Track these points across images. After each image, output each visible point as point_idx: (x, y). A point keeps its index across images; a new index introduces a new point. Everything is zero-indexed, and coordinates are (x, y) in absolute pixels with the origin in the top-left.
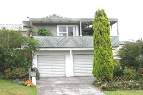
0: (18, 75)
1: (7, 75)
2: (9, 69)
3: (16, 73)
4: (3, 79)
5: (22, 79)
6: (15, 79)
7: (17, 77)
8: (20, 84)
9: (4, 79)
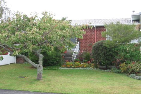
0: (134, 70)
1: (121, 69)
2: (124, 64)
3: (132, 67)
4: (117, 73)
5: (138, 74)
6: (131, 73)
7: (133, 72)
8: (137, 78)
9: (119, 73)
